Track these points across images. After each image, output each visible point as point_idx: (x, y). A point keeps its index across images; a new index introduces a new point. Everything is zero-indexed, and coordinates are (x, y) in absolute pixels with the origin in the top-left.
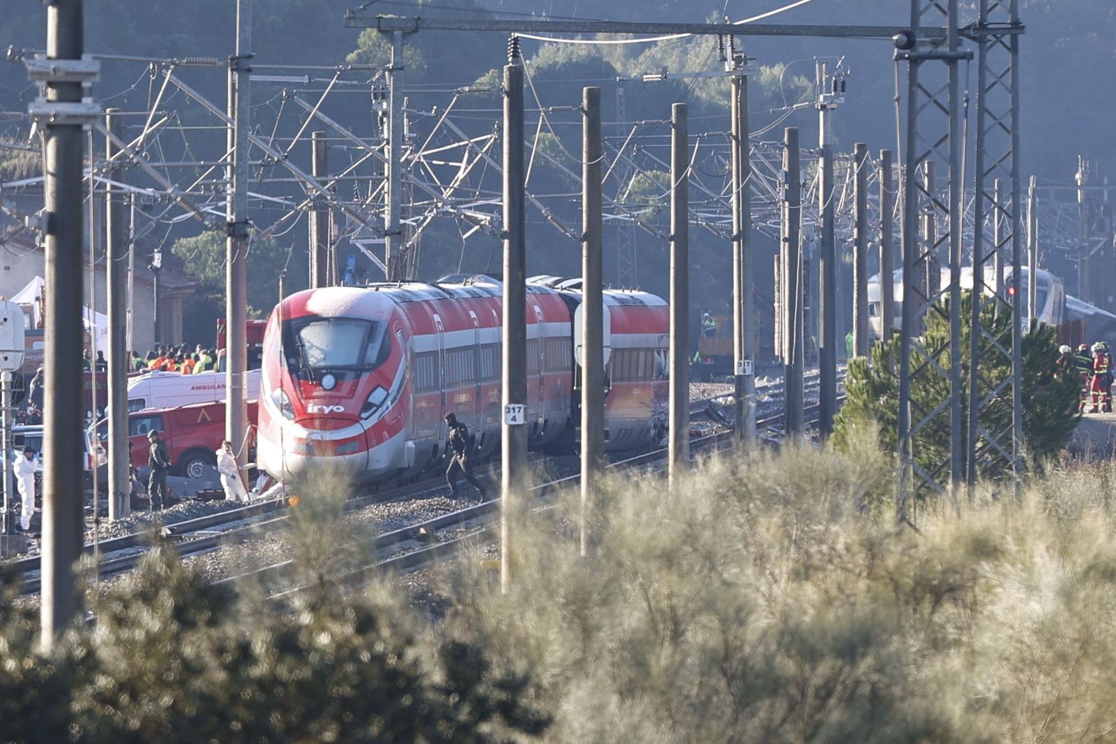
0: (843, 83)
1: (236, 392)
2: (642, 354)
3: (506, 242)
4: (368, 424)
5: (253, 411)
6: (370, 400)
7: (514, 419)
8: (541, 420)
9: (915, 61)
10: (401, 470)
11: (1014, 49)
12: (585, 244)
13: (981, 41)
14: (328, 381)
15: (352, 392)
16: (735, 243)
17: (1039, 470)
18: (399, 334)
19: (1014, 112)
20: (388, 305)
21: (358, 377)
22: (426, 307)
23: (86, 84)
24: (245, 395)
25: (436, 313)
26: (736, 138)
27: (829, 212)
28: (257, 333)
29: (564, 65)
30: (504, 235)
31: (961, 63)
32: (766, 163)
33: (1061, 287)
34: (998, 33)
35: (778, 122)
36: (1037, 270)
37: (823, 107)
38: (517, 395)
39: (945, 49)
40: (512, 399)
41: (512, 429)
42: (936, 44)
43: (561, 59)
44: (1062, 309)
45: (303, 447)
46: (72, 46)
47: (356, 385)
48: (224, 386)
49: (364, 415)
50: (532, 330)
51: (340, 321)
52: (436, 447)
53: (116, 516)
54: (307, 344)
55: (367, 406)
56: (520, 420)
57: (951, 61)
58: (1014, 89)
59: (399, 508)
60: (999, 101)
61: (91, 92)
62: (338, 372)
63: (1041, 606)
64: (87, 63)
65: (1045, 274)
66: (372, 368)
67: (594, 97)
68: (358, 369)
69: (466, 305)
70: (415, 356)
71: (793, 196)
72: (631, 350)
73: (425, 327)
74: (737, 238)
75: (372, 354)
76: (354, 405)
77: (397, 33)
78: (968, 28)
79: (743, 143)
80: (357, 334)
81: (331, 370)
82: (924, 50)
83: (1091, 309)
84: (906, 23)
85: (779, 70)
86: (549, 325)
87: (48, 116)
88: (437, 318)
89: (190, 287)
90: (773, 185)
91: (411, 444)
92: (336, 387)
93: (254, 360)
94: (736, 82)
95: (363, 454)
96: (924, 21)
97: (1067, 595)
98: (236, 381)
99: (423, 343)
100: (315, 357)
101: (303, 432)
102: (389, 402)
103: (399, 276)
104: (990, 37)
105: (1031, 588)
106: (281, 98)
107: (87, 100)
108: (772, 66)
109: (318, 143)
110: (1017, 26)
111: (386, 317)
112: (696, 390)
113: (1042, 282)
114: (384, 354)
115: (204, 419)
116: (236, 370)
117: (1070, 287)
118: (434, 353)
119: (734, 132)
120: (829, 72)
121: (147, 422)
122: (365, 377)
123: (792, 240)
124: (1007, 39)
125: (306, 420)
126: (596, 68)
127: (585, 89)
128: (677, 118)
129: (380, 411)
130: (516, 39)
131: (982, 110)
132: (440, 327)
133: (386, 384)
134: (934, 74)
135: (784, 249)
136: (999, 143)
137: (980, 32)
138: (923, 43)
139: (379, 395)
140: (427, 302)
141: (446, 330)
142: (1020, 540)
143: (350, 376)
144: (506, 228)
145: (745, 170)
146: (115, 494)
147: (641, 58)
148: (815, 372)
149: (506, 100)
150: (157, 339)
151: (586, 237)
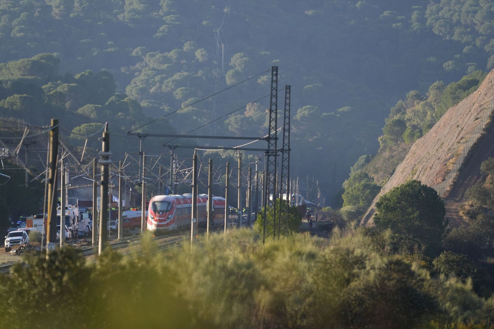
0: (261, 159)
1: (144, 215)
2: (221, 209)
3: (193, 188)
4: (168, 222)
5: (147, 218)
6: (169, 217)
7: (194, 221)
8: (202, 221)
9: (269, 156)
10: (174, 230)
11: (289, 154)
12: (209, 188)
13: (283, 152)
14: (161, 213)
15: (165, 215)
16: (239, 189)
17: (292, 233)
18: (174, 205)
19: (289, 165)
20: (172, 199)
21: (166, 212)
22: (180, 200)
23: (110, 157)
24: (145, 215)
25: (182, 200)
26: (239, 169)
27: (257, 183)
28: (148, 204)
29: (211, 154)
30: (193, 187)
31: (277, 156)
32: (245, 173)
33: (303, 198)
34: (286, 151)
35: (248, 166)
36: (299, 195)
37: (257, 163)
38: (195, 217)
39: (274, 154)
40: (194, 218)
41: (194, 223)
42: (272, 153)
43: (211, 153)
44: (303, 202)
45: (156, 226)
46: (107, 149)
47: (166, 214)
48: (141, 214)
49: (167, 220)
50: (197, 204)
51: (162, 202)
52: (181, 226)
53: (120, 238)
54: (157, 206)
55: (168, 218)
56: (195, 222)
57: (275, 156)
58: (289, 161)
59: (173, 237)
60: (286, 163)
61: (110, 158)
62: (163, 212)
63: (287, 259)
64: (109, 153)
65: (300, 196)
66: (169, 211)
67: (211, 161)
68: (167, 211)
69: (188, 199)
70: (177, 209)
71: (250, 181)
72: (218, 208)
73: (180, 203)
74: (239, 188)
75: (169, 208)
76: (166, 218)
77: (172, 148)
78: (280, 150)
79: (240, 169)
80: (166, 205)
81: (161, 211)
82: (270, 154)
83: (309, 202)
84: (267, 148)
85: (251, 156)
86: (204, 203)
87: (102, 163)
88: (182, 202)
89: (137, 195)
90: (247, 178)
91: (176, 226)
92: (162, 214)
93: (147, 209)
94: (239, 158)
95: (167, 227)
96: (270, 148)
97: (291, 257)
98: (144, 213)
99: (179, 206)
100: (159, 209)
101: (155, 223)
102: (172, 217)
103: (175, 193)
104: (284, 151)
105: (284, 256)
106: (151, 160)
107: (110, 160)
108: (251, 155)
109: (161, 168)
110: (289, 149)
111: (172, 201)
112: (230, 216)
113: (299, 197)
114: (172, 208)
115: (138, 220)
116: (144, 211)
117: (305, 198)
118: (181, 208)
119: (239, 168)
120: (258, 157)
121: (127, 220)
122: (168, 212)
123: (250, 188)
124: (288, 152)
125: (155, 221)
126: (217, 154)
127: (209, 159)
128: (228, 165)
129: (170, 219)
130: (196, 150)
131: (283, 165)
132: (183, 203)
133: (172, 214)
134: (272, 158)
135: (248, 190)
136: (285, 171)
137: (282, 150)
138: (271, 153)
139: (170, 216)
140: (180, 199)
141: (184, 204)
142: (283, 247)
143: (165, 212)
144: (193, 185)
145: (241, 175)
146: (120, 234)
147: (226, 153)
148: (254, 213)
149: (194, 161)
150: (130, 204)
151: (209, 187)
